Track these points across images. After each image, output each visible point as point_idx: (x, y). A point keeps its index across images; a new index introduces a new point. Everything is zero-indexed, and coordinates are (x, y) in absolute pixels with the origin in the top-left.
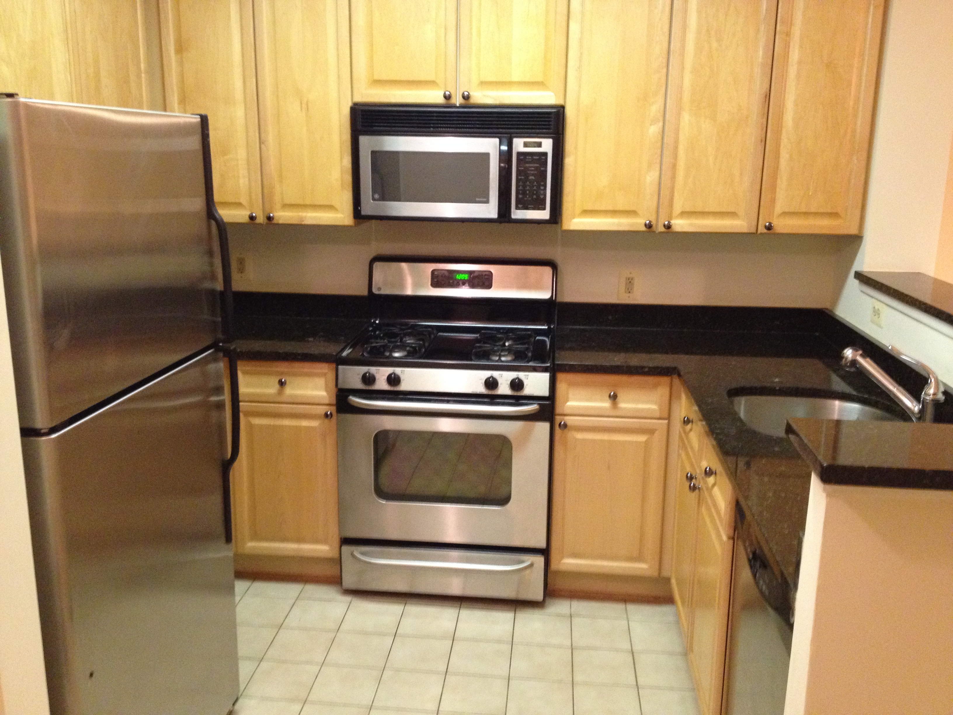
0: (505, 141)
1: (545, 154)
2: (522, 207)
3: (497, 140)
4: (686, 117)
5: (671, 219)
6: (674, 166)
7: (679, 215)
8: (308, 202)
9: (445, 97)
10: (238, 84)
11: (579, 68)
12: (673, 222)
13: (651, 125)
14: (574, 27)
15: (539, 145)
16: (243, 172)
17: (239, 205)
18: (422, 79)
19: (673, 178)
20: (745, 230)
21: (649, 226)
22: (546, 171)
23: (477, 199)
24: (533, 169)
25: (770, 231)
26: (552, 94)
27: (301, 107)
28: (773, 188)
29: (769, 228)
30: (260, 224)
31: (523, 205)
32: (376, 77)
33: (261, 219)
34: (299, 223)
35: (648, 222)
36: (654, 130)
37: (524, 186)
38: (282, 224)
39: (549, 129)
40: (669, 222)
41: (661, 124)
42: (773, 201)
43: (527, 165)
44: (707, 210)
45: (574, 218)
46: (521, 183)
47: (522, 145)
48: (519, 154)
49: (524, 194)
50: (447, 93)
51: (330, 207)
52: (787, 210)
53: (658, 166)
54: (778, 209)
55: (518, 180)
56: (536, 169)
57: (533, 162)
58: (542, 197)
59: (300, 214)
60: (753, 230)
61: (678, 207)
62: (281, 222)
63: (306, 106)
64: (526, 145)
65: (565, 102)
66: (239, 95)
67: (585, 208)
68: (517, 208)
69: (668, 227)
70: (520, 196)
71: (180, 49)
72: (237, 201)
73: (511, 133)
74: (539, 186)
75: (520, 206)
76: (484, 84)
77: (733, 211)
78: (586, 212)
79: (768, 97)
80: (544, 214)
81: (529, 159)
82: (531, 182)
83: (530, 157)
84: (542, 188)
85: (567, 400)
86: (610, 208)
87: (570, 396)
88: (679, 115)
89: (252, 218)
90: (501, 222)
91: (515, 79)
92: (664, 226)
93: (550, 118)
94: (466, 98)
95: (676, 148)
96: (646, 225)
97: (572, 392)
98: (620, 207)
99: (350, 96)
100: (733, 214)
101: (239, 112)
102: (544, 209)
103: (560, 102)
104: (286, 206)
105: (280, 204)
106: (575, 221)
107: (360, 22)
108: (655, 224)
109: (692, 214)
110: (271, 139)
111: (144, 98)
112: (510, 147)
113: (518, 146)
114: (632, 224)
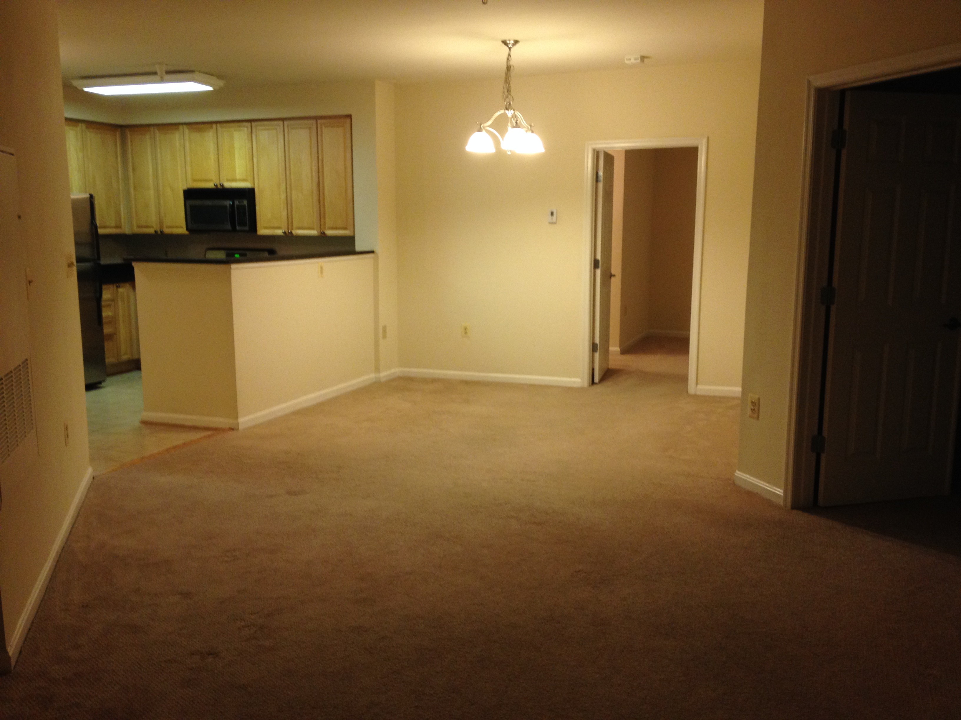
0: (232, 201)
1: (245, 206)
3: (229, 201)
4: (294, 192)
5: (293, 230)
6: (291, 209)
7: (295, 228)
8: (174, 225)
9: (215, 185)
10: (151, 182)
11: (258, 174)
12: (293, 232)
13: (283, 193)
14: (255, 160)
15: (243, 202)
16: (153, 215)
17: (152, 227)
18: (209, 179)
19: (292, 214)
20: (317, 235)
21: (285, 233)
22: (246, 212)
23: (225, 223)
24: (241, 211)
26: (250, 184)
27: (171, 190)
28: (324, 218)
29: (324, 234)
30: (159, 234)
31: (240, 224)
32: (194, 179)
33: (159, 232)
34: (171, 233)
35: (284, 231)
36: (283, 196)
37: (239, 218)
39: (246, 197)
40: (291, 231)
42: (325, 223)
44: (303, 226)
48: (237, 206)
49: (240, 221)
51: (181, 227)
53: (286, 211)
54: (327, 227)
55: (237, 216)
56: (243, 211)
57: (242, 208)
58: (246, 221)
59: (172, 230)
60: (319, 234)
61: (294, 226)
62: (166, 233)
64: (239, 202)
65: (254, 186)
66: (151, 186)
67: (265, 225)
68: (238, 226)
69: (291, 233)
71: (134, 169)
72: (152, 225)
73: (234, 199)
74: (244, 218)
76: (228, 180)
77: (313, 227)
78: (266, 228)
79: (319, 184)
80: (247, 228)
82: (242, 216)
83: (240, 207)
84: (246, 218)
86: (272, 226)
88: (291, 190)
89: (156, 232)
90: (232, 231)
91: (238, 178)
92: (289, 233)
93: (246, 193)
94: (222, 186)
95: (291, 203)
96: (283, 233)
98: (276, 225)
99: (186, 186)
100: (313, 229)
101: (152, 192)
102: (247, 226)
103: (253, 187)
104: (167, 227)
105: (165, 226)
106: (261, 231)
107: (188, 159)
108: (287, 233)
109: (299, 228)
110: (162, 202)
111: (121, 188)
112: (233, 203)
113: (237, 203)
114: (279, 232)
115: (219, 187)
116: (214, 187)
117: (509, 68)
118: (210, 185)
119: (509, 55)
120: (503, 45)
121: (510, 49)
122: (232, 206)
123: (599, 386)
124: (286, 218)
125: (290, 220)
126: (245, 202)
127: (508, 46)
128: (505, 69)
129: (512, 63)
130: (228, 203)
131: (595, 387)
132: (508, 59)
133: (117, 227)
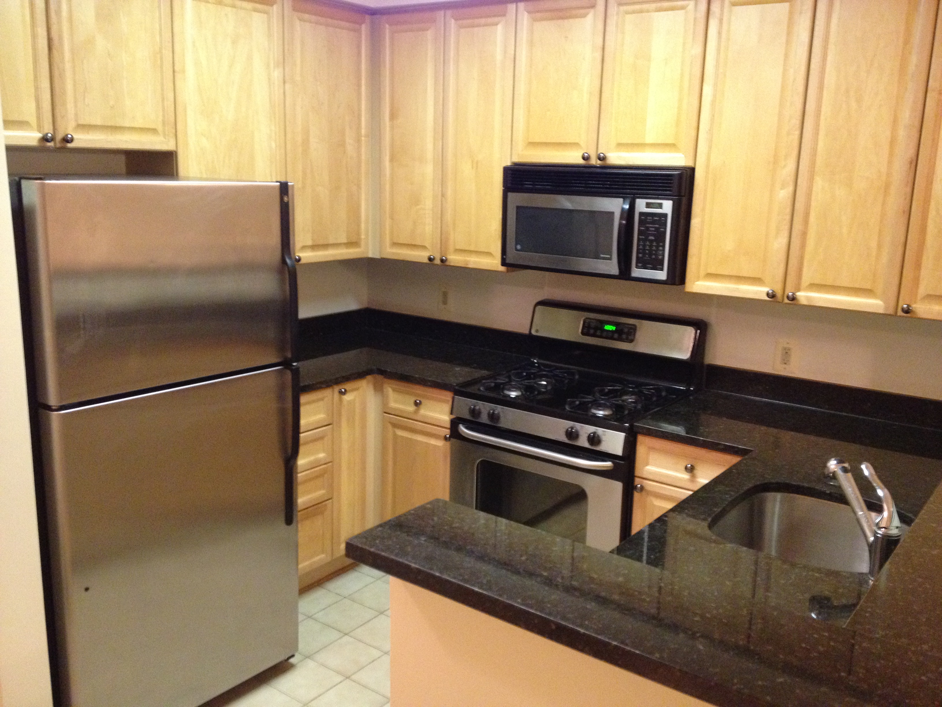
0: (628, 201)
1: (665, 215)
2: (642, 266)
3: (621, 200)
5: (799, 290)
6: (804, 234)
7: (807, 287)
8: (472, 248)
9: (584, 158)
10: (430, 146)
11: (710, 130)
12: (799, 294)
13: (781, 189)
14: (708, 90)
15: (660, 206)
16: (429, 220)
17: (424, 247)
18: (568, 141)
19: (803, 246)
20: (881, 311)
21: (772, 295)
22: (665, 233)
23: (602, 256)
24: (651, 229)
25: (908, 315)
26: (683, 156)
27: (472, 166)
28: (918, 266)
29: (907, 311)
30: (437, 265)
31: (643, 264)
32: (530, 141)
33: (437, 262)
34: (464, 266)
35: (770, 292)
36: (783, 194)
37: (644, 246)
38: (453, 266)
39: (670, 191)
40: (794, 294)
41: (791, 189)
42: (916, 280)
43: (648, 225)
44: (838, 284)
45: (698, 280)
46: (641, 243)
47: (644, 204)
48: (641, 214)
49: (644, 254)
50: (586, 155)
51: (489, 254)
52: (931, 293)
53: (786, 234)
54: (922, 291)
55: (639, 240)
56: (657, 229)
57: (654, 222)
58: (660, 257)
59: (467, 258)
60: (891, 311)
61: (806, 279)
62: (452, 264)
63: (476, 165)
64: (648, 205)
65: (695, 164)
66: (429, 155)
67: (709, 271)
68: (637, 267)
69: (793, 299)
70: (640, 255)
71: (393, 117)
72: (423, 244)
73: (634, 194)
74: (658, 246)
75: (640, 265)
76: (620, 146)
77: (869, 287)
78: (711, 276)
80: (662, 275)
81: (650, 219)
82: (651, 241)
83: (651, 218)
84: (661, 248)
85: (647, 464)
86: (734, 273)
87: (650, 461)
88: (811, 179)
89: (430, 259)
90: (620, 279)
91: (649, 141)
92: (788, 297)
93: (671, 180)
94: (603, 159)
95: (807, 215)
96: (768, 294)
97: (653, 457)
98: (745, 273)
99: (509, 157)
100: (867, 292)
101: (429, 169)
102: (662, 269)
103: (690, 164)
104: (458, 251)
105: (451, 248)
106: (697, 283)
107: (522, 88)
108: (779, 293)
109: (822, 287)
110: (449, 193)
111: (363, 157)
112: (631, 206)
114: (755, 291)
115: (594, 161)
116: (581, 162)
118: (572, 157)
122: (629, 215)
124: (782, 256)
125: (793, 261)
126: (667, 207)
130: (615, 205)
133: (350, 244)
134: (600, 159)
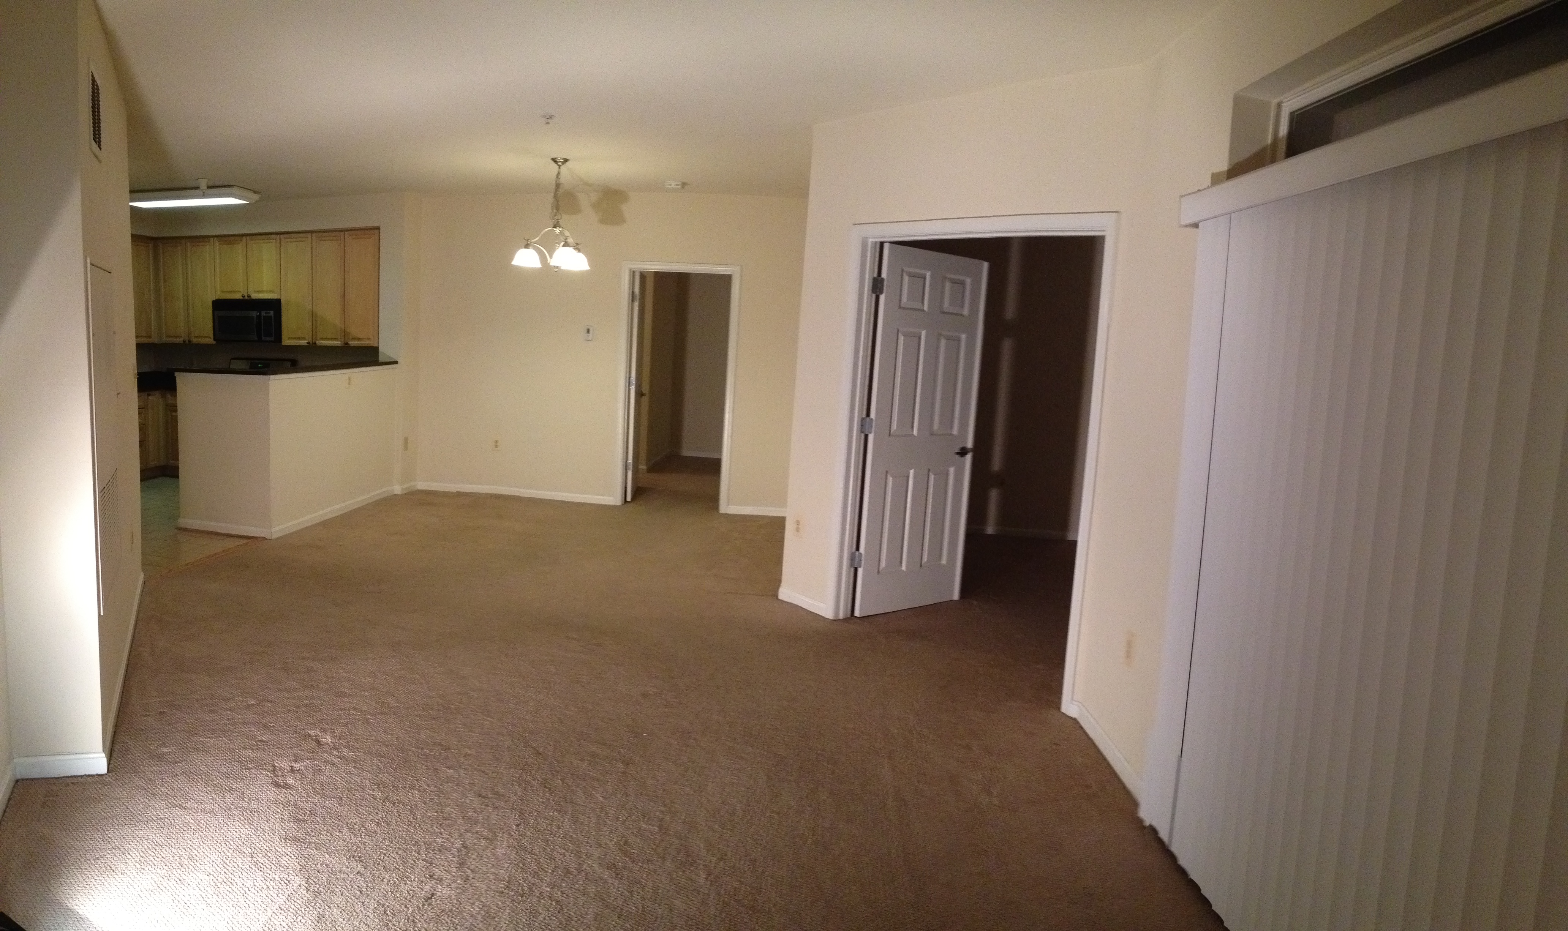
0: (258, 312)
1: (272, 318)
4: (319, 304)
6: (316, 320)
8: (202, 335)
9: (242, 296)
11: (285, 285)
14: (283, 270)
15: (269, 313)
18: (236, 290)
19: (317, 324)
21: (309, 343)
22: (273, 323)
23: (251, 333)
25: (347, 345)
26: (278, 295)
27: (202, 301)
28: (348, 328)
31: (267, 336)
32: (224, 290)
33: (187, 342)
36: (309, 307)
39: (273, 307)
40: (315, 342)
43: (266, 321)
44: (328, 337)
46: (265, 328)
48: (264, 316)
49: (266, 331)
51: (209, 337)
53: (311, 320)
55: (263, 326)
56: (270, 322)
58: (272, 332)
59: (199, 340)
60: (343, 345)
61: (318, 338)
62: (193, 343)
64: (266, 313)
65: (281, 297)
67: (290, 335)
68: (264, 337)
73: (260, 309)
76: (255, 291)
77: (337, 337)
78: (290, 338)
79: (344, 295)
80: (272, 339)
82: (268, 326)
83: (268, 319)
84: (272, 329)
86: (297, 337)
89: (184, 342)
90: (258, 342)
91: (265, 289)
92: (313, 344)
93: (273, 303)
94: (249, 296)
98: (300, 335)
99: (215, 297)
100: (335, 339)
102: (272, 337)
104: (196, 337)
105: (193, 336)
106: (286, 341)
107: (218, 271)
108: (311, 343)
109: (322, 339)
110: (191, 312)
112: (260, 314)
113: (263, 313)
114: (304, 343)
115: (246, 298)
116: (242, 298)
117: (558, 186)
118: (238, 296)
119: (559, 173)
120: (553, 162)
121: (560, 166)
122: (259, 317)
123: (631, 504)
124: (310, 328)
125: (314, 330)
126: (272, 313)
127: (557, 164)
128: (554, 187)
129: (562, 180)
130: (255, 314)
131: (629, 505)
132: (557, 177)
133: (148, 336)
134: (248, 296)
